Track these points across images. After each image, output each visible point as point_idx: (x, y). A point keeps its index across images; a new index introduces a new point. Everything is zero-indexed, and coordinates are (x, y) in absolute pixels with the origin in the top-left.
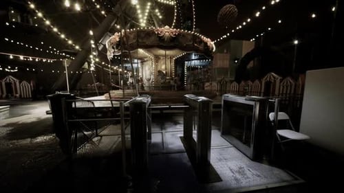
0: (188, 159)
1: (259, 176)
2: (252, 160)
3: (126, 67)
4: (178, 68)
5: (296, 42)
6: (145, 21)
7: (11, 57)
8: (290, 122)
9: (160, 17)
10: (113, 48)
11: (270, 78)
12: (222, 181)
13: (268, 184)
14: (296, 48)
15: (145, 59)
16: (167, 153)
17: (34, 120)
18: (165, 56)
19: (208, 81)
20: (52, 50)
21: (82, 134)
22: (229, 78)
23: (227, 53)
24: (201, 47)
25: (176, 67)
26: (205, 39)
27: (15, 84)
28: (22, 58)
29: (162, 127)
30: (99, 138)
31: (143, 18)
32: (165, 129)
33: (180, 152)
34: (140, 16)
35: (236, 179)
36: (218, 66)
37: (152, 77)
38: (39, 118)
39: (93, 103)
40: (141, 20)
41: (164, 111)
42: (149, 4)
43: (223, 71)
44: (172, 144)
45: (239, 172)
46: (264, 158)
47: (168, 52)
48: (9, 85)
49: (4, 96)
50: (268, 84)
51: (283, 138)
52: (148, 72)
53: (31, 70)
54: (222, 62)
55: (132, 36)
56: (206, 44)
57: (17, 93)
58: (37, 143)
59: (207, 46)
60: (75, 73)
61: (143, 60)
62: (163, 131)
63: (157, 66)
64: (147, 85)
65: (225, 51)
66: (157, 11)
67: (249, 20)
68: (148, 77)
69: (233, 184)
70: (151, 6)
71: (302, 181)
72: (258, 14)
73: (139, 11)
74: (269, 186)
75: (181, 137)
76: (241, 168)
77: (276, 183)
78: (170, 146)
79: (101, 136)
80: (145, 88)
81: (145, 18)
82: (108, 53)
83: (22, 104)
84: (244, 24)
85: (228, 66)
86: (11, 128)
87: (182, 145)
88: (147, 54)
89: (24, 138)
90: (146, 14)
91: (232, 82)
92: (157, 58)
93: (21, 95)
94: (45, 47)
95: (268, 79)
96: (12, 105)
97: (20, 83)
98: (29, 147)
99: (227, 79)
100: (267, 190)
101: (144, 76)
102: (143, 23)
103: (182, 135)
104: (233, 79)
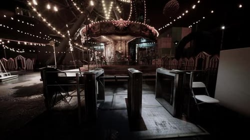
0: (127, 114)
1: (176, 128)
2: (174, 117)
3: (95, 49)
4: (131, 49)
5: (223, 28)
6: (109, 16)
7: (19, 43)
8: (206, 90)
9: (120, 12)
10: (84, 36)
11: (202, 56)
12: (147, 130)
13: (181, 134)
14: (223, 32)
15: (108, 43)
16: (114, 109)
17: (32, 84)
18: (121, 40)
19: (155, 58)
20: (47, 37)
21: (60, 94)
22: (171, 56)
23: (169, 37)
24: (147, 34)
25: (129, 48)
26: (150, 27)
27: (23, 60)
28: (25, 43)
29: (115, 91)
30: (70, 97)
31: (107, 13)
32: (116, 92)
33: (123, 109)
34: (106, 12)
35: (158, 130)
36: (163, 47)
37: (112, 55)
38: (35, 84)
39: (66, 74)
40: (106, 15)
41: (118, 80)
42: (112, 3)
43: (166, 51)
44: (118, 103)
45: (161, 124)
46: (183, 116)
47: (123, 38)
48: (19, 61)
49: (16, 68)
50: (200, 61)
51: (199, 101)
52: (109, 52)
53: (32, 51)
54: (165, 43)
55: (97, 27)
56: (151, 31)
57: (24, 67)
58: (31, 100)
59: (152, 33)
60: (60, 53)
61: (106, 44)
62: (115, 94)
63: (115, 48)
64: (109, 61)
65: (168, 35)
66: (118, 7)
67: (187, 12)
68: (109, 56)
69: (155, 133)
70: (113, 4)
71: (207, 133)
72: (194, 7)
73: (105, 9)
74: (181, 136)
75: (126, 99)
76: (163, 122)
77: (187, 133)
78: (117, 105)
79: (72, 97)
80: (107, 64)
81: (109, 13)
82: (82, 39)
83: (27, 74)
84: (183, 14)
85: (170, 47)
86: (17, 90)
87: (125, 104)
88: (108, 39)
89: (23, 96)
90: (110, 10)
91: (172, 59)
92: (116, 42)
93: (26, 68)
94: (42, 36)
95: (200, 57)
96: (20, 75)
97: (26, 60)
98: (25, 102)
99: (169, 57)
100: (179, 138)
101: (107, 55)
102: (107, 17)
103: (127, 97)
104: (174, 57)
